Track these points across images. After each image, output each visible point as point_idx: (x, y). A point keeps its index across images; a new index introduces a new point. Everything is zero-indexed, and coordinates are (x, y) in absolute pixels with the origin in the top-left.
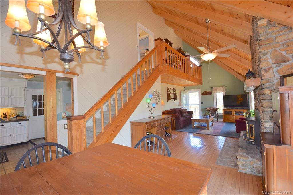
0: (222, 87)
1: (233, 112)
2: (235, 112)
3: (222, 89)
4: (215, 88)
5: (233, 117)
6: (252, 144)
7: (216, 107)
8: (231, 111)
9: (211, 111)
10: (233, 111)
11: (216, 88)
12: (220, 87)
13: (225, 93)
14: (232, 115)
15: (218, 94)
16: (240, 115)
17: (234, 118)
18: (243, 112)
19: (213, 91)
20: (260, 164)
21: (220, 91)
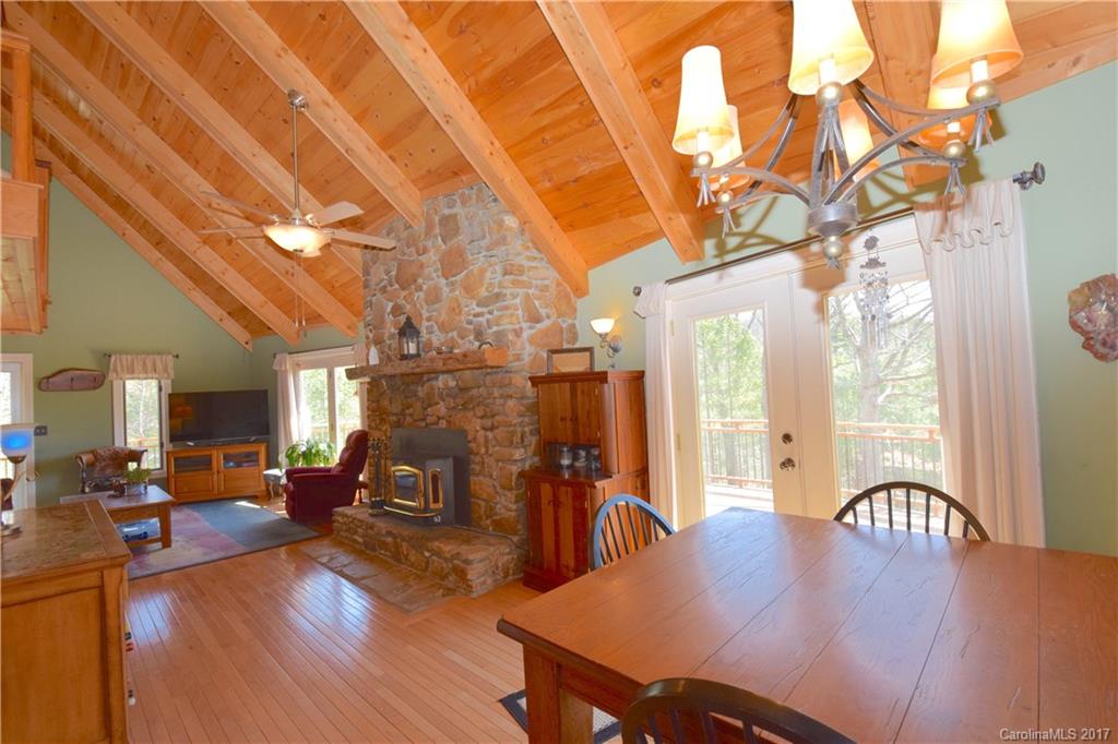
0: (158, 358)
1: (218, 457)
2: (227, 458)
3: (159, 366)
4: (124, 357)
5: (215, 476)
6: (438, 524)
7: (122, 445)
8: (210, 456)
9: (103, 469)
10: (214, 453)
11: (129, 357)
12: (151, 356)
13: (169, 382)
14: (211, 469)
15: (131, 385)
16: (245, 464)
17: (218, 480)
18: (257, 453)
19: (115, 371)
20: (509, 554)
21: (146, 372)
